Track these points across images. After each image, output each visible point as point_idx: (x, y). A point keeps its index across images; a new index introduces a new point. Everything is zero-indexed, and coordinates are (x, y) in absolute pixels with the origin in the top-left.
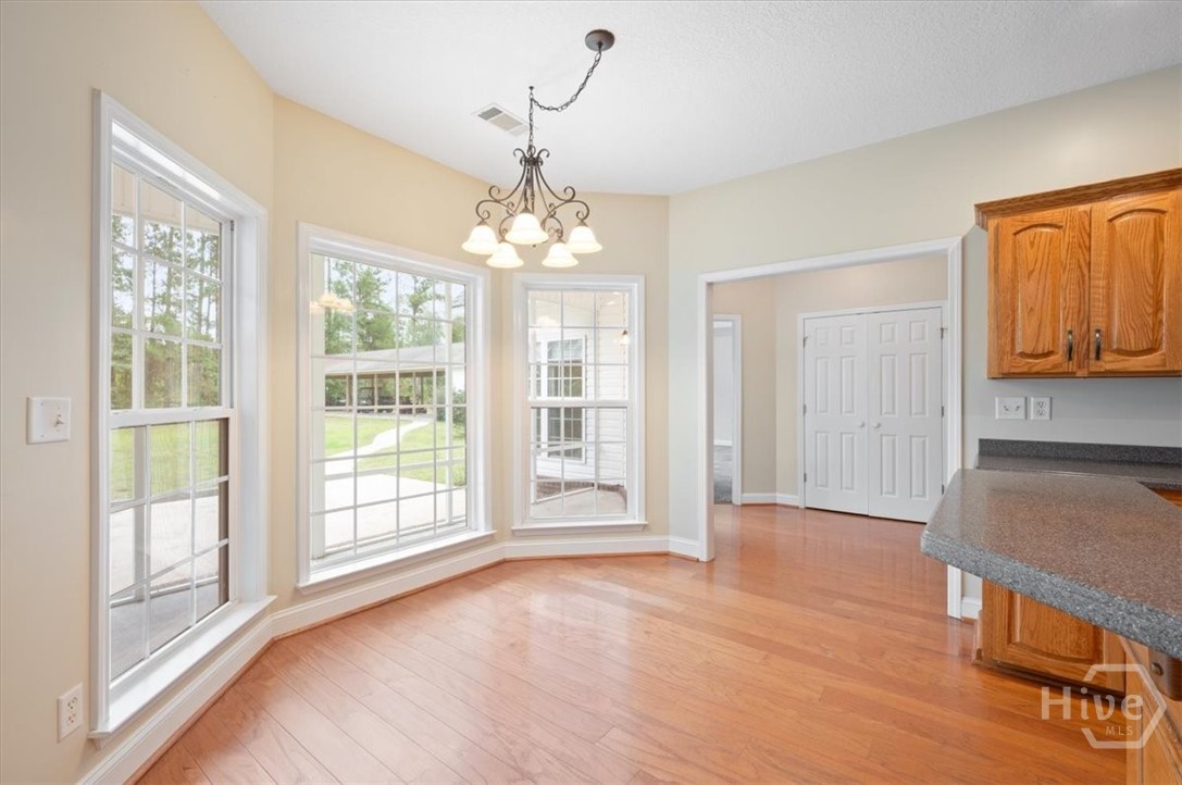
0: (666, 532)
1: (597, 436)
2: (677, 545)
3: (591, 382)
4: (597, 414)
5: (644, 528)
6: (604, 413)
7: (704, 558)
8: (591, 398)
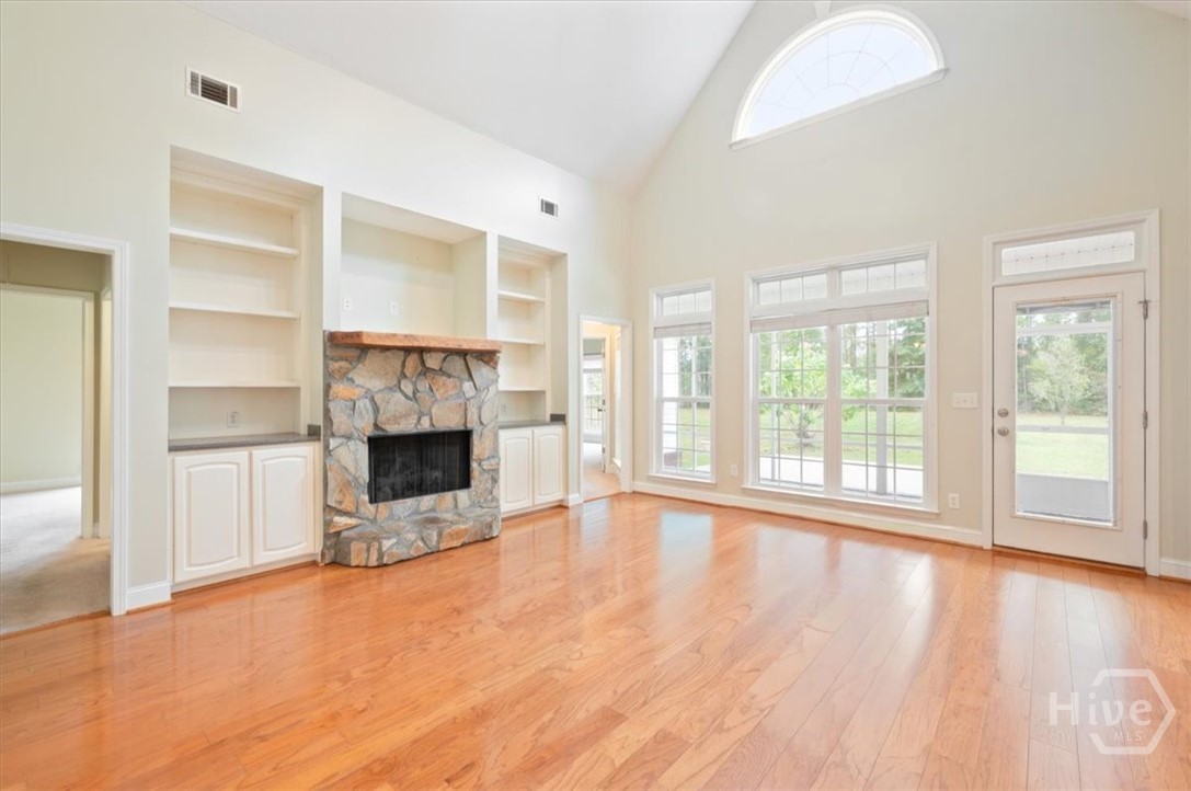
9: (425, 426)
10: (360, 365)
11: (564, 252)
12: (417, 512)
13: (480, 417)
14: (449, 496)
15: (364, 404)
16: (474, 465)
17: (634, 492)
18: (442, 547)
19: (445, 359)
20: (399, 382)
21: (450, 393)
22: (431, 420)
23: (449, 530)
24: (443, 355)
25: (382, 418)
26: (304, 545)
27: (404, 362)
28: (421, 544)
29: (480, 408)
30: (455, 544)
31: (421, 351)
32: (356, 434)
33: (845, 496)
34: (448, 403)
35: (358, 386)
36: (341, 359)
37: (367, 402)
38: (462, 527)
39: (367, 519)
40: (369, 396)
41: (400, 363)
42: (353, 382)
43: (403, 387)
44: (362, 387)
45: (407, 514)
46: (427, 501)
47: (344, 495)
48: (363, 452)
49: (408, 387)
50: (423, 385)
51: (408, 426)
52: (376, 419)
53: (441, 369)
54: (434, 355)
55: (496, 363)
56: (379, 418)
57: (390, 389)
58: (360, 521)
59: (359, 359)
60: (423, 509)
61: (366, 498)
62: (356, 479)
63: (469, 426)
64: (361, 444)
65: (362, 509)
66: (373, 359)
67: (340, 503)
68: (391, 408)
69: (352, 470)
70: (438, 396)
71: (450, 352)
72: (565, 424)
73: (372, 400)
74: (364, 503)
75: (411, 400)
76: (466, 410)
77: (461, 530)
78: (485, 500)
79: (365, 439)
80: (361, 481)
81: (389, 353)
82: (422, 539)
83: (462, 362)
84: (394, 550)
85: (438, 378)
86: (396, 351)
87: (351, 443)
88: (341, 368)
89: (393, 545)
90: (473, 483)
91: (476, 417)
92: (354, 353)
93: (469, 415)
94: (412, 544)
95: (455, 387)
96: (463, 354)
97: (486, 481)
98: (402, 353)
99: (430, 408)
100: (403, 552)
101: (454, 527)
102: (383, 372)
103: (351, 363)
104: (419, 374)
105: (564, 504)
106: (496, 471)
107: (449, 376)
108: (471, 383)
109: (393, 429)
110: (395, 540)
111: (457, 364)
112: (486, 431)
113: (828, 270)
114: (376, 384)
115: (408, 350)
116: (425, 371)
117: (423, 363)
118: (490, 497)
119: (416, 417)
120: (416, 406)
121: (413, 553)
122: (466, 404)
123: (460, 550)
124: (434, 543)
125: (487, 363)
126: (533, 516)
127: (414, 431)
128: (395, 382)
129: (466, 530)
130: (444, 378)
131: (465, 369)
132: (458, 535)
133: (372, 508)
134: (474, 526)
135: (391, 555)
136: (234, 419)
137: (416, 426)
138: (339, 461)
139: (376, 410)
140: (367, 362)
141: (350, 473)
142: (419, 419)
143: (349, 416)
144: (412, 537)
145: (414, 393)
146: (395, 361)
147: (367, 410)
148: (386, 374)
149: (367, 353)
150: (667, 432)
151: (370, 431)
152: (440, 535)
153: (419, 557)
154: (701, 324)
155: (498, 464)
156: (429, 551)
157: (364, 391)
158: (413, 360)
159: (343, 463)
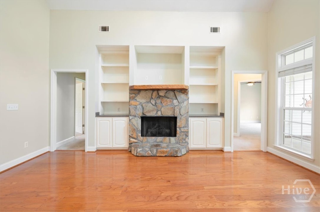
9: (159, 114)
10: (139, 95)
11: (223, 45)
12: (156, 141)
13: (180, 112)
14: (168, 138)
15: (139, 107)
16: (178, 129)
17: (267, 152)
18: (158, 155)
19: (166, 92)
20: (150, 100)
21: (168, 104)
22: (161, 112)
23: (160, 150)
24: (166, 91)
25: (145, 111)
26: (125, 145)
27: (152, 94)
28: (150, 152)
29: (180, 109)
30: (162, 155)
31: (158, 90)
32: (137, 116)
34: (167, 107)
35: (138, 101)
36: (133, 94)
37: (140, 106)
38: (165, 150)
39: (140, 141)
40: (141, 104)
41: (151, 94)
42: (137, 100)
43: (151, 102)
44: (139, 102)
45: (152, 142)
46: (159, 139)
47: (133, 133)
48: (140, 121)
49: (153, 102)
50: (159, 101)
51: (153, 114)
52: (143, 111)
53: (165, 96)
54: (162, 91)
55: (187, 93)
56: (144, 111)
57: (148, 102)
58: (138, 141)
59: (138, 93)
60: (158, 141)
61: (140, 135)
62: (137, 129)
63: (176, 115)
64: (139, 118)
65: (139, 138)
66: (143, 93)
67: (132, 135)
68: (148, 108)
69: (136, 126)
70: (164, 105)
71: (168, 90)
72: (224, 117)
73: (142, 106)
74: (139, 136)
75: (154, 106)
76: (174, 109)
77: (164, 150)
78: (182, 142)
79: (140, 117)
80: (138, 129)
81: (147, 91)
82: (151, 151)
83: (173, 93)
84: (141, 152)
85: (164, 99)
86: (149, 91)
87: (136, 118)
88: (132, 96)
89: (141, 151)
90: (177, 135)
91: (178, 112)
92: (137, 92)
93: (175, 112)
94: (147, 152)
95: (170, 102)
96: (173, 90)
97: (183, 135)
98: (152, 91)
99: (161, 108)
100: (143, 153)
101: (162, 149)
102: (145, 97)
103: (136, 95)
104: (157, 98)
105: (223, 150)
106: (188, 132)
107: (168, 98)
108: (177, 100)
109: (148, 115)
110: (141, 149)
111: (171, 94)
112: (182, 118)
114: (143, 101)
115: (153, 90)
116: (159, 97)
117: (158, 94)
118: (184, 141)
119: (156, 111)
120: (156, 107)
121: (146, 155)
122: (174, 107)
123: (164, 157)
124: (155, 153)
125: (183, 93)
126: (206, 152)
127: (156, 116)
128: (149, 100)
129: (166, 151)
130: (166, 99)
131: (174, 95)
132: (163, 152)
133: (142, 138)
134: (170, 150)
135: (139, 153)
136: (119, 110)
137: (156, 114)
138: (132, 123)
139: (143, 108)
140: (141, 94)
141: (135, 127)
142: (157, 112)
143: (135, 110)
144: (147, 149)
145: (155, 104)
146: (149, 93)
147: (140, 109)
148: (146, 98)
149: (141, 91)
151: (141, 115)
152: (157, 151)
153: (149, 156)
155: (188, 130)
156: (153, 155)
157: (139, 103)
158: (155, 93)
159: (133, 124)
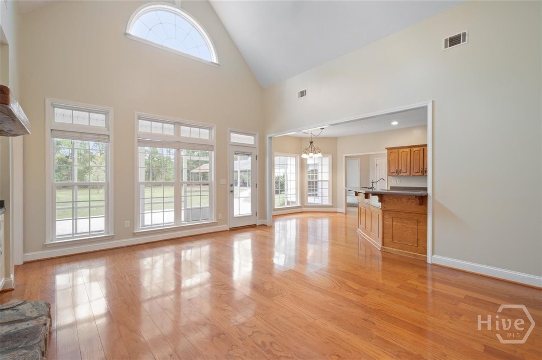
0: (337, 208)
1: (322, 187)
2: (338, 210)
3: (320, 176)
4: (322, 184)
5: (332, 207)
6: (323, 182)
7: (344, 212)
8: (320, 179)
33: (184, 224)
113: (174, 123)
150: (59, 209)
154: (99, 134)
